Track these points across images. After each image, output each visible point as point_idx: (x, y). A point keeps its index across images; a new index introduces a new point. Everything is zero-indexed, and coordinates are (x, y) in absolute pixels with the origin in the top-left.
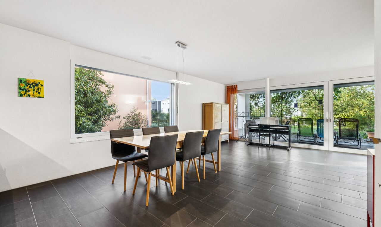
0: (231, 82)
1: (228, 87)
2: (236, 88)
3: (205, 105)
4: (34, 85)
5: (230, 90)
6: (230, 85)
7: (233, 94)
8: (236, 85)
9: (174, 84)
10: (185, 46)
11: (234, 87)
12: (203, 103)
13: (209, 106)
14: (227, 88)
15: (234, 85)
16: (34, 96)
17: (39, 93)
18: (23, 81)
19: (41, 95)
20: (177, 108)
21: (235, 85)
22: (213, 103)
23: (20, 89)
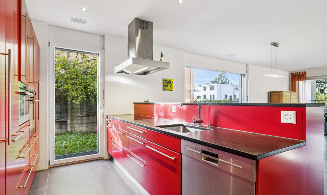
0: (297, 69)
1: (293, 74)
2: (304, 75)
3: (272, 93)
4: (169, 82)
5: (296, 77)
6: (296, 72)
7: (300, 82)
8: (305, 72)
9: (244, 75)
10: (277, 45)
11: (301, 74)
12: (269, 92)
13: (277, 94)
14: (292, 76)
15: (301, 72)
16: (169, 90)
17: (171, 88)
18: (165, 80)
19: (172, 89)
20: (247, 96)
21: (303, 71)
22: (282, 91)
23: (164, 86)
